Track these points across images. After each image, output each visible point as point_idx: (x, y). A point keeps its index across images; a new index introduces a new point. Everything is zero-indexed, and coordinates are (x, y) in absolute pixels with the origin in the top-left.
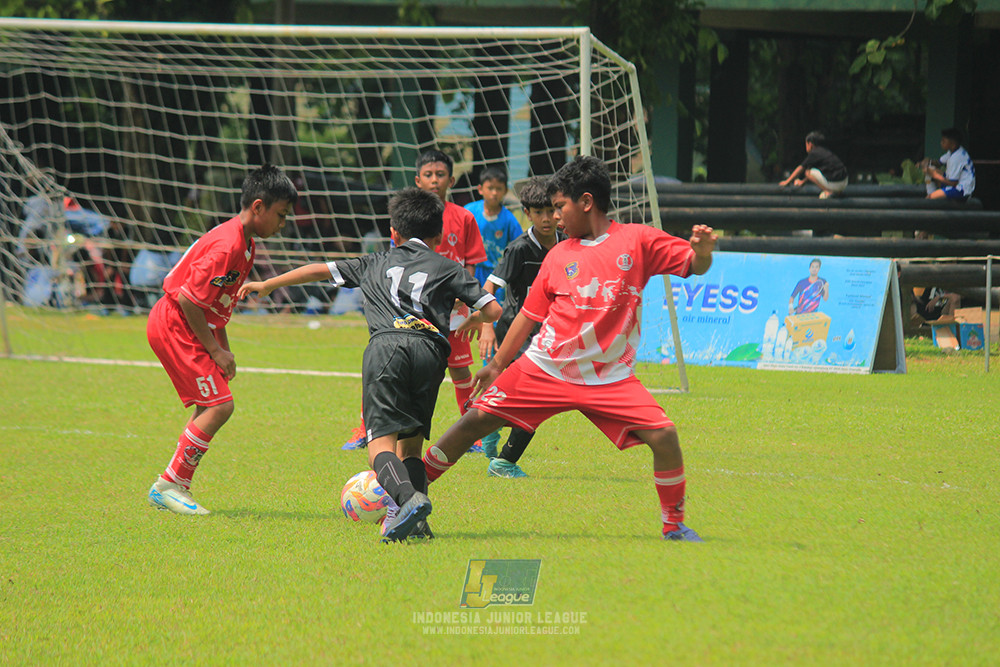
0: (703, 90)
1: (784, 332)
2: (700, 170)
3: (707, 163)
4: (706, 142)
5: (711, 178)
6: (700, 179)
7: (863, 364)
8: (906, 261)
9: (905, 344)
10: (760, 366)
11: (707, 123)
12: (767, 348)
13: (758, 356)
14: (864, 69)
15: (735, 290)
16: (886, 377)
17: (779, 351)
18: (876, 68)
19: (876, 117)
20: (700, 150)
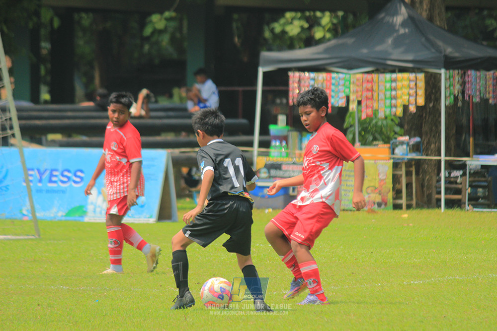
0: (45, 46)
1: (101, 198)
2: (46, 96)
3: (51, 92)
4: (49, 78)
5: (54, 101)
6: (46, 102)
7: (151, 217)
8: (176, 151)
9: (176, 204)
10: (86, 219)
11: (49, 66)
12: (90, 208)
13: (85, 213)
14: (153, 33)
15: (69, 171)
16: (166, 224)
17: (98, 210)
18: (161, 32)
19: (157, 61)
20: (46, 83)
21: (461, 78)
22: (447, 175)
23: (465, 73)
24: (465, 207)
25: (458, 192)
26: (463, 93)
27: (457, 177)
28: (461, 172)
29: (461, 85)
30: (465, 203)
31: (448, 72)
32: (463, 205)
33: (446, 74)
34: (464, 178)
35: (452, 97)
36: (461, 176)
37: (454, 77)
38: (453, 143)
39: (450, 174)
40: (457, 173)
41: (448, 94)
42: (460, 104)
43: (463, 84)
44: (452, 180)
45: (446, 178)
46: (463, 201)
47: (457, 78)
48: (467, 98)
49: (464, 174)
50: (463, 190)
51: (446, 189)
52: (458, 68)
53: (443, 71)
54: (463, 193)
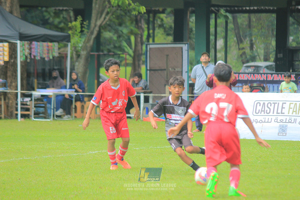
21: (29, 45)
22: (22, 101)
23: (31, 43)
24: (31, 118)
25: (28, 110)
26: (30, 54)
27: (27, 102)
28: (29, 99)
29: (29, 50)
30: (31, 116)
31: (21, 42)
32: (30, 118)
33: (20, 43)
34: (31, 102)
35: (24, 57)
36: (30, 101)
37: (25, 45)
38: (25, 82)
39: (23, 99)
40: (27, 99)
41: (22, 55)
42: (28, 60)
43: (30, 49)
44: (25, 103)
45: (21, 102)
46: (31, 115)
47: (27, 46)
48: (33, 57)
49: (31, 100)
50: (31, 109)
51: (21, 108)
52: (27, 40)
53: (18, 42)
54: (30, 111)
